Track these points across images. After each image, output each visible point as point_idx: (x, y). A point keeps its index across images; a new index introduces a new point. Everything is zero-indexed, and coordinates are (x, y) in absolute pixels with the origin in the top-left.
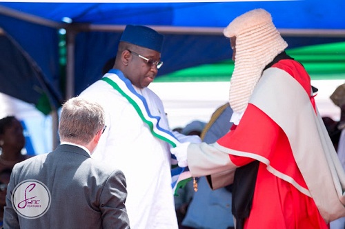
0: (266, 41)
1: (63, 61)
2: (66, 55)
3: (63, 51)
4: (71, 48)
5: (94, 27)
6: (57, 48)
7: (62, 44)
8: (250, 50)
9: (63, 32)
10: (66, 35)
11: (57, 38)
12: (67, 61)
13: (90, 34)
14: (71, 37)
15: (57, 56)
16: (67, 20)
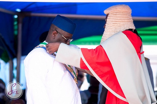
0: (124, 20)
1: (16, 33)
2: (18, 30)
3: (16, 27)
4: (20, 25)
5: (33, 14)
6: (13, 26)
7: (16, 23)
8: (114, 22)
9: (16, 17)
10: (18, 18)
11: (13, 20)
12: (18, 33)
13: (31, 18)
14: (21, 19)
15: (13, 30)
16: (18, 10)
